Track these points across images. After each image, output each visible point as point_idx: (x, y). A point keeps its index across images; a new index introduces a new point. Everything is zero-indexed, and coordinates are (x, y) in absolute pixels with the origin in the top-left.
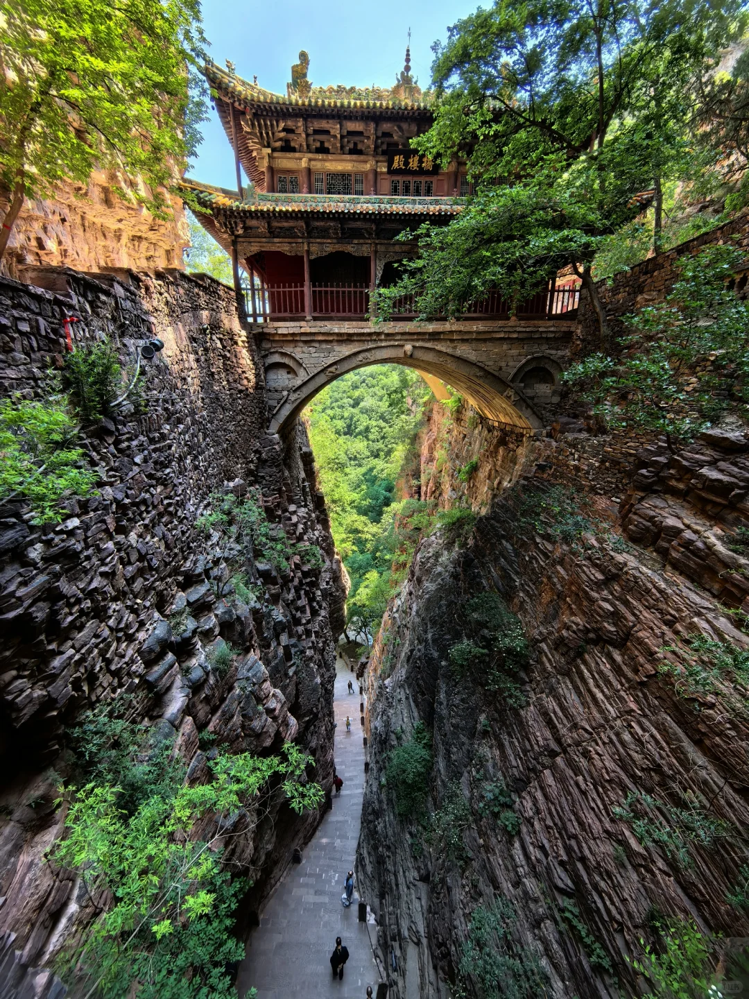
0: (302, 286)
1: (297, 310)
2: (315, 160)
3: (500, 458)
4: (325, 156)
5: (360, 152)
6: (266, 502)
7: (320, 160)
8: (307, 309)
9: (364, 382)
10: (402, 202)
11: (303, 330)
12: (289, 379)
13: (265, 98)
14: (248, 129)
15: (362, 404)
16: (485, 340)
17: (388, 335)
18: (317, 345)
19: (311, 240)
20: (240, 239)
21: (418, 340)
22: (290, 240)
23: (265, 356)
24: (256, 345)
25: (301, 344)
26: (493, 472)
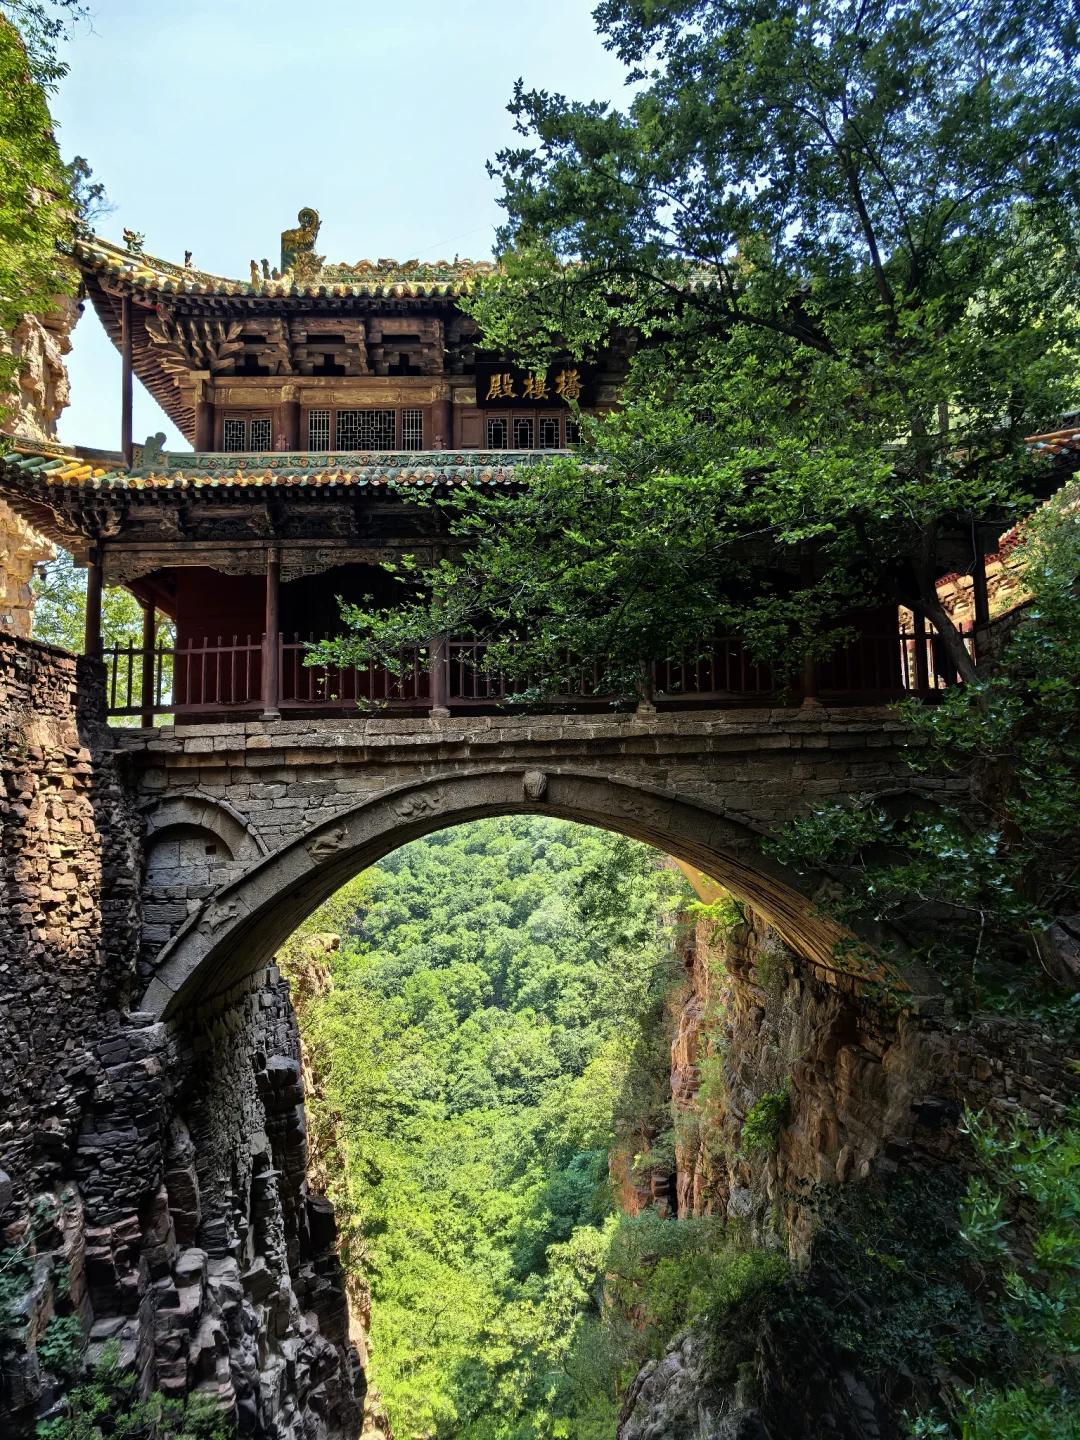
0: (258, 640)
1: (240, 697)
2: (311, 388)
3: (843, 1082)
4: (333, 381)
5: (416, 371)
6: (92, 1241)
7: (323, 388)
8: (266, 692)
9: (541, 854)
10: (508, 460)
11: (252, 743)
12: (210, 867)
13: (210, 287)
14: (159, 340)
15: (535, 918)
16: (741, 757)
17: (478, 748)
18: (290, 778)
19: (286, 542)
20: (112, 546)
21: (560, 760)
22: (232, 544)
23: (151, 809)
24: (123, 782)
25: (247, 777)
26: (831, 1127)
